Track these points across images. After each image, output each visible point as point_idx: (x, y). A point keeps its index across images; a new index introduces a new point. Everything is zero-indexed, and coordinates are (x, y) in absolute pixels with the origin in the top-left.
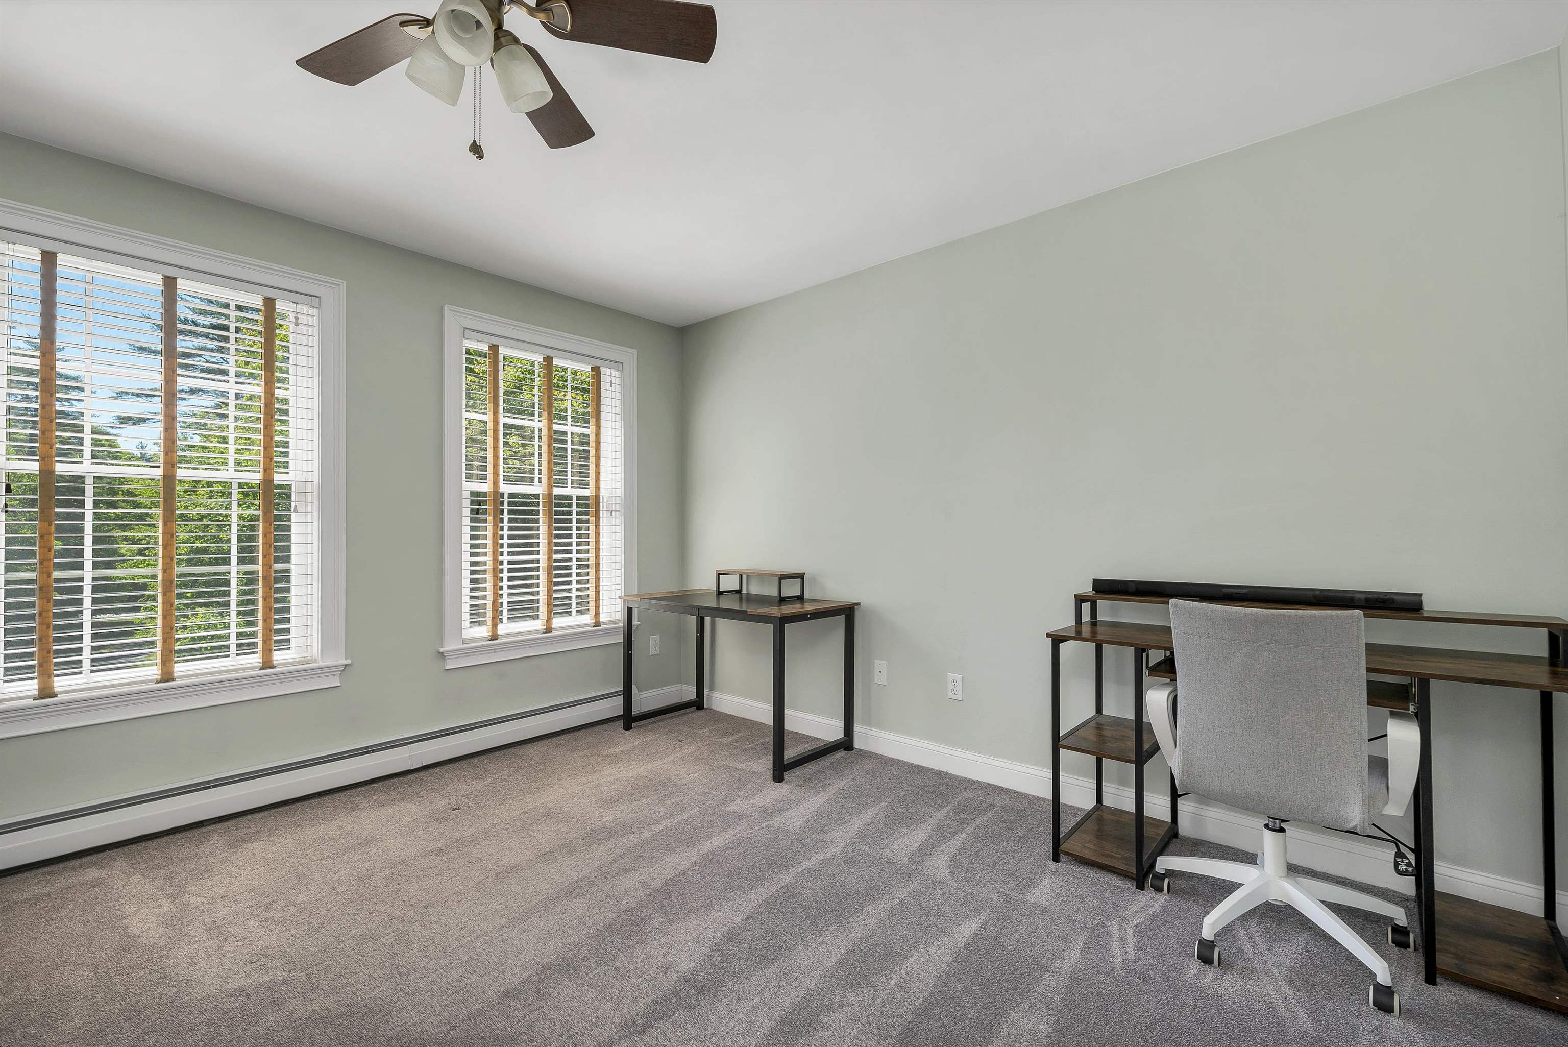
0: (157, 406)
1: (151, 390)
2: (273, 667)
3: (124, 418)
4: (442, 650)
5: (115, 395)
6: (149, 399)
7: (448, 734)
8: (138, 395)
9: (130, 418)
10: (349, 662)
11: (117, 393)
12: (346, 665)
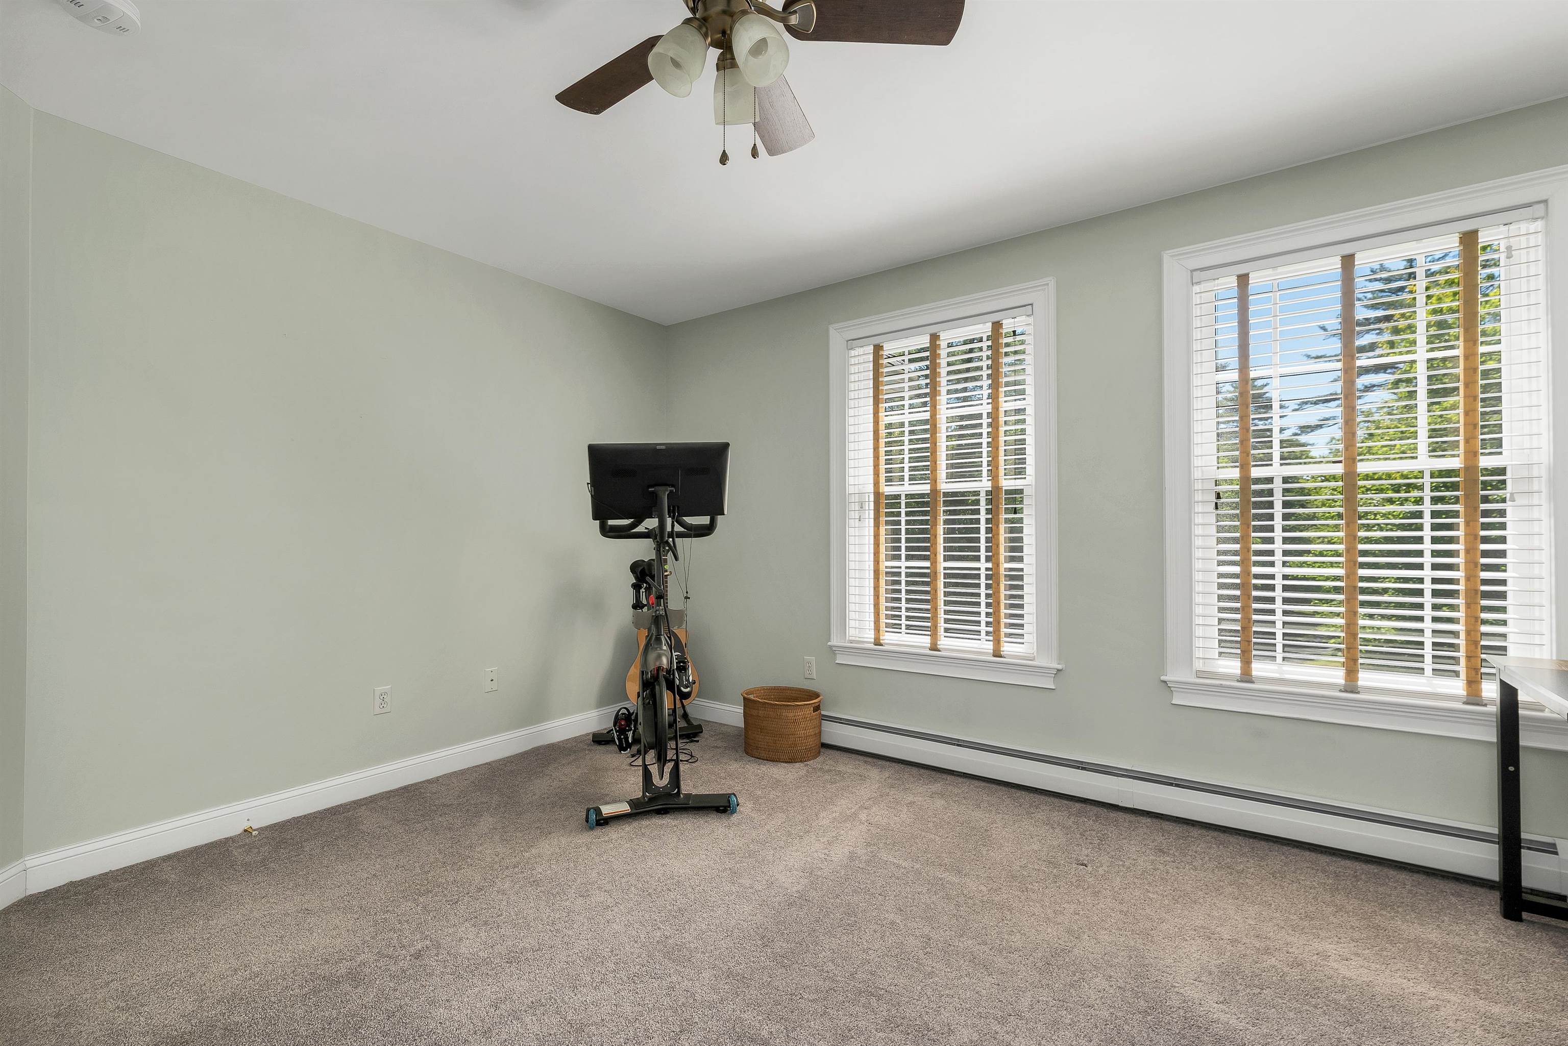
0: (1335, 410)
1: (1327, 396)
2: (1001, 656)
3: (1304, 427)
4: (1163, 678)
5: (1297, 407)
6: (1325, 404)
7: (1171, 784)
8: (1316, 403)
9: (1308, 427)
10: (1060, 667)
11: (1299, 405)
12: (1058, 670)
